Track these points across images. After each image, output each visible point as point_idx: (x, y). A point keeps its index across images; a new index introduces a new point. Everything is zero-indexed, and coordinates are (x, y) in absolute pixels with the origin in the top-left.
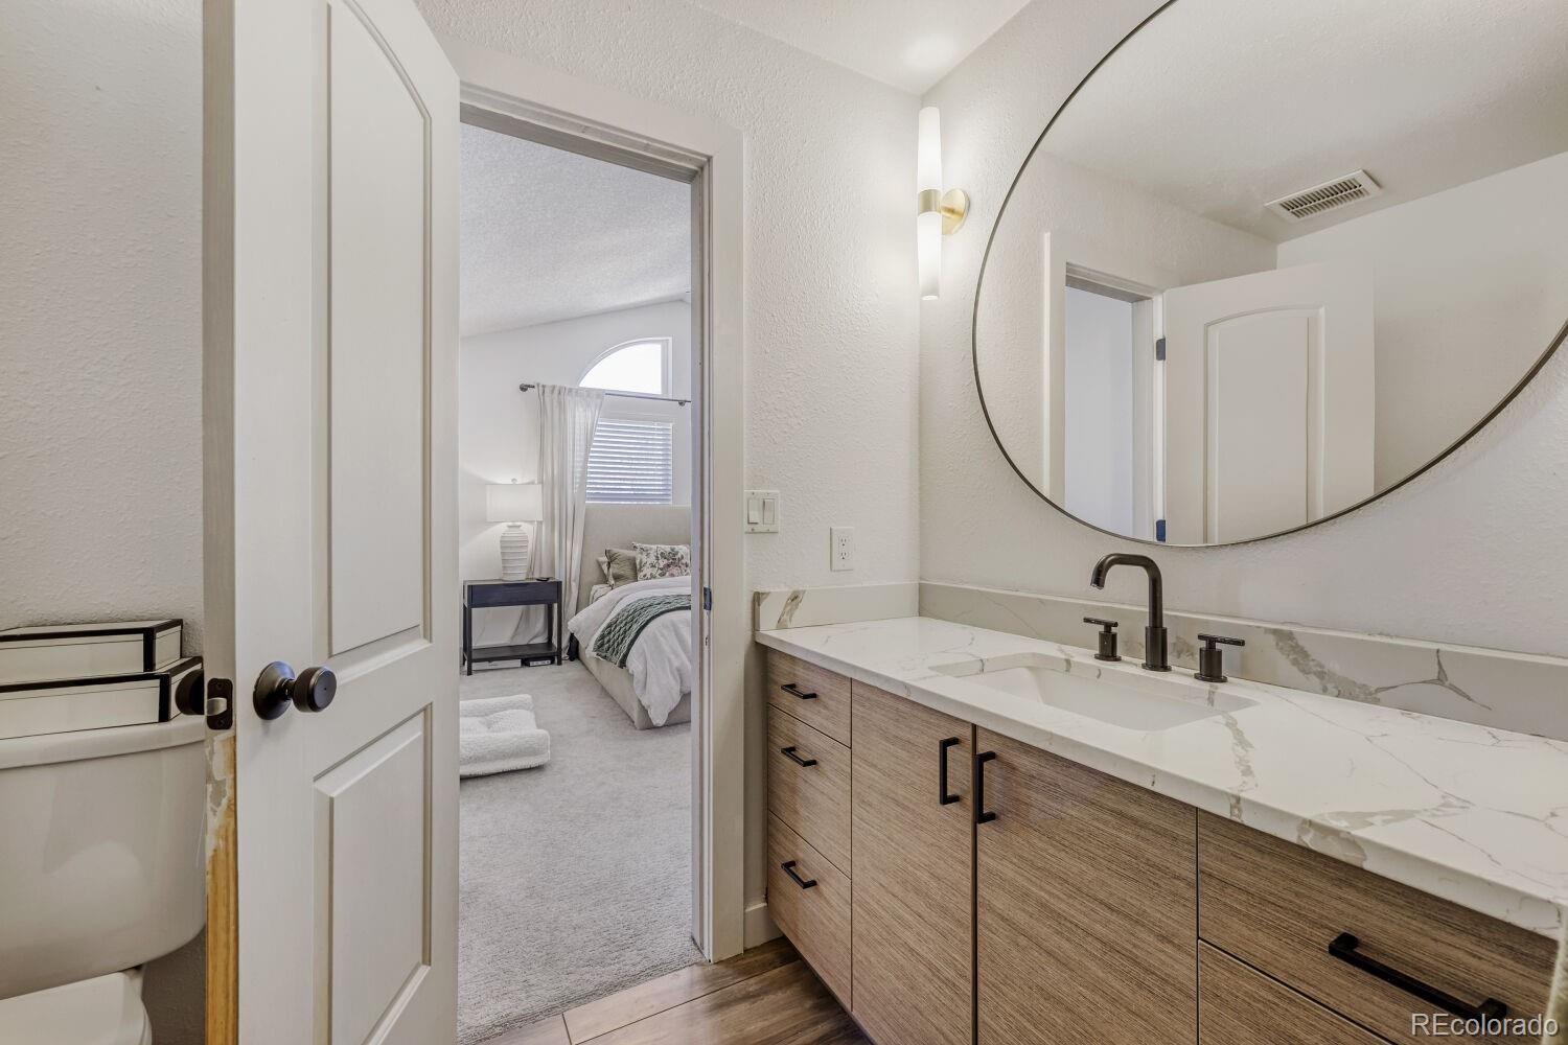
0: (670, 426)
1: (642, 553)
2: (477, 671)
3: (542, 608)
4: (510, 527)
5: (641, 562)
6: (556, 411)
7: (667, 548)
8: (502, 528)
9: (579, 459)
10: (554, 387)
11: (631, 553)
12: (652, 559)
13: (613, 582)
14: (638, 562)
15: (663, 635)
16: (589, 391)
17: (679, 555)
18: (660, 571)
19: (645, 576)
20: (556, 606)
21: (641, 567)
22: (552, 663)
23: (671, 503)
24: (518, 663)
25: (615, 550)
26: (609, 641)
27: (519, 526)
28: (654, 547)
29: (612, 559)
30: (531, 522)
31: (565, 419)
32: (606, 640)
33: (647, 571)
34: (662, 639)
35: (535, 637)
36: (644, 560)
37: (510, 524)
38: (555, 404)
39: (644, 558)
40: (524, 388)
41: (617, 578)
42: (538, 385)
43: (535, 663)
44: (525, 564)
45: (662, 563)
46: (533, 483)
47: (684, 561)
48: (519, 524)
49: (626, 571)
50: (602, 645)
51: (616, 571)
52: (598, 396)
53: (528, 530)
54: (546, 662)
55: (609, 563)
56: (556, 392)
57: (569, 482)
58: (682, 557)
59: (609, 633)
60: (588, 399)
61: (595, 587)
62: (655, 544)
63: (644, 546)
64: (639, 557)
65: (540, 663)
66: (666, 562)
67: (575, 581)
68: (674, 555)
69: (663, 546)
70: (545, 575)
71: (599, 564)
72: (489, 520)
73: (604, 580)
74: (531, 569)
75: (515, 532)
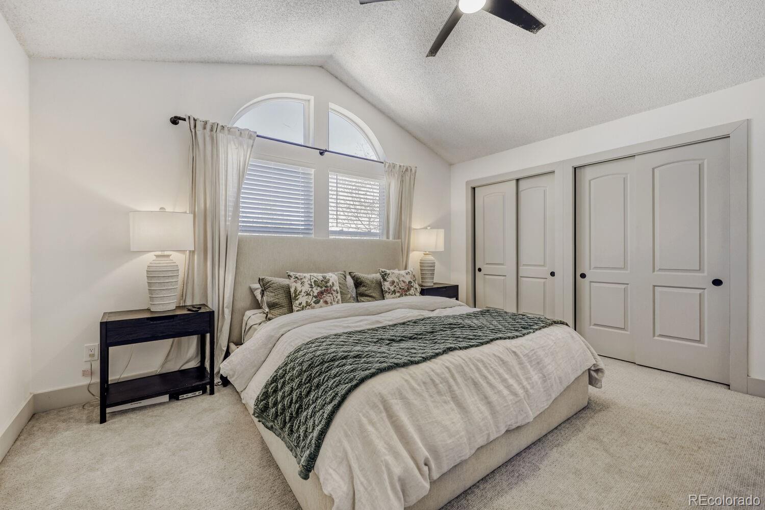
0: (312, 171)
1: (295, 282)
2: (114, 414)
3: (194, 340)
4: (157, 256)
5: (296, 290)
6: (209, 147)
7: (319, 276)
8: (150, 258)
9: (232, 191)
10: (206, 123)
11: (285, 281)
12: (306, 288)
13: (267, 310)
14: (292, 290)
15: (372, 423)
16: (241, 132)
17: (330, 283)
18: (314, 299)
19: (300, 304)
20: (208, 335)
21: (296, 296)
22: (204, 392)
23: (313, 236)
24: (166, 398)
25: (268, 278)
26: (275, 404)
27: (168, 256)
28: (308, 275)
29: (265, 286)
30: (183, 251)
31: (218, 156)
32: (271, 400)
33: (303, 299)
34: (370, 428)
35: (187, 362)
36: (299, 289)
37: (159, 253)
38: (208, 139)
39: (299, 286)
40: (175, 121)
41: (272, 306)
42: (189, 117)
43: (185, 396)
44: (178, 293)
45: (316, 291)
46: (185, 213)
47: (335, 288)
48: (166, 253)
49: (282, 299)
50: (266, 408)
51: (271, 299)
52: (250, 137)
53: (179, 259)
54: (197, 393)
55: (262, 291)
56: (208, 127)
57: (222, 213)
58: (333, 284)
59: (275, 391)
60: (241, 138)
61: (248, 313)
62: (308, 272)
63: (298, 275)
64: (294, 286)
65: (190, 395)
66: (319, 289)
67: (227, 307)
68: (327, 282)
69: (315, 274)
70: (197, 302)
71: (252, 291)
72: (132, 249)
73: (257, 305)
74: (183, 296)
75: (163, 262)
